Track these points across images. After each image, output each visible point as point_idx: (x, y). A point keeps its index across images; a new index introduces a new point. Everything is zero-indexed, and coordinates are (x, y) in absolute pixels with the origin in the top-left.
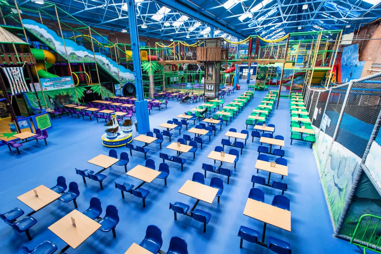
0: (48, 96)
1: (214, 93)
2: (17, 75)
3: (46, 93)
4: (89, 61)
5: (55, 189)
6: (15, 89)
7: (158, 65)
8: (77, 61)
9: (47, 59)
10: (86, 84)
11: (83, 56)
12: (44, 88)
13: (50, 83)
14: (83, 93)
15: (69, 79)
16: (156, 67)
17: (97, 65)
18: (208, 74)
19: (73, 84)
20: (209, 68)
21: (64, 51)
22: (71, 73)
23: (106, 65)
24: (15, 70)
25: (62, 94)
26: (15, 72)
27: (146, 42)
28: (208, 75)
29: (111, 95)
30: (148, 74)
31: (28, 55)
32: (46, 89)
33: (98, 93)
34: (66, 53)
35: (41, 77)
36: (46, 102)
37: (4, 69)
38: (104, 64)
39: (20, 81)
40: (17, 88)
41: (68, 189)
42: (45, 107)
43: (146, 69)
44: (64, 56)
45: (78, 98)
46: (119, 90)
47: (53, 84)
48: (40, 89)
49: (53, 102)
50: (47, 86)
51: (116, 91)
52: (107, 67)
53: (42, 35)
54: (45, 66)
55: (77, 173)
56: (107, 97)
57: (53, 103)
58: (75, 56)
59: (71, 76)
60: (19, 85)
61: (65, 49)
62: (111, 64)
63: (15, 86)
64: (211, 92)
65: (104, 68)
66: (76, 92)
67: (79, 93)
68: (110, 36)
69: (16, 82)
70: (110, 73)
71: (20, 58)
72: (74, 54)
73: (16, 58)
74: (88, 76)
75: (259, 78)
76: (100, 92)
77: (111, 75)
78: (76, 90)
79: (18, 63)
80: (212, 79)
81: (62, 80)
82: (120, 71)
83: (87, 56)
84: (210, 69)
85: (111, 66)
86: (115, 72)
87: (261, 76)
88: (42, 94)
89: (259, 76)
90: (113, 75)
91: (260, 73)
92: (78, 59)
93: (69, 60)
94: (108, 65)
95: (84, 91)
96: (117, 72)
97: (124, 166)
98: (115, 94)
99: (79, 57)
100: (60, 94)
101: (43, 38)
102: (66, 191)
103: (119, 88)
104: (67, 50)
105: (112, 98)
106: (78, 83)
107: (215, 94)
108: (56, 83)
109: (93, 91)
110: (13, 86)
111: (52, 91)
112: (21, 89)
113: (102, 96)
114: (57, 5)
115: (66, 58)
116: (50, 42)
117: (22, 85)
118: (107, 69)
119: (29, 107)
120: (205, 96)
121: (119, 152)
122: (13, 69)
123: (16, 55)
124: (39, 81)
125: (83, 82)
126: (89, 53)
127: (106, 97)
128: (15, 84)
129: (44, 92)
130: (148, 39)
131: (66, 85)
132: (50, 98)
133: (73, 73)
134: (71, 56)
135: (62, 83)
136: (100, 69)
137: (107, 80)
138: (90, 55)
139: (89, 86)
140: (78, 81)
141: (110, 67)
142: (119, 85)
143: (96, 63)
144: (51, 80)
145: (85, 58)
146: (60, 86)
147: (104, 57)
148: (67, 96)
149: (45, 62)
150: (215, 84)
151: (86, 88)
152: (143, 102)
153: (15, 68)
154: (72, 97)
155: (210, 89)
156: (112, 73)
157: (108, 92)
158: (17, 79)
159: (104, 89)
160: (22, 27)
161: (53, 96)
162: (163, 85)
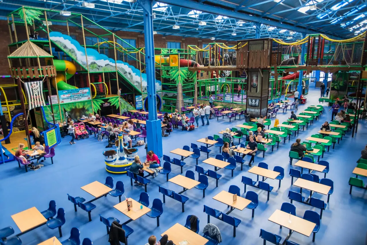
0: (64, 110)
1: (259, 110)
2: (36, 89)
3: (63, 106)
4: (109, 70)
5: (45, 213)
6: (33, 104)
7: (189, 73)
8: (97, 71)
9: (68, 70)
10: (104, 96)
11: (104, 65)
12: (61, 100)
13: (67, 95)
14: (100, 106)
15: (87, 90)
16: (186, 75)
17: (118, 74)
18: (252, 84)
19: (90, 96)
20: (253, 77)
21: (85, 61)
22: (90, 84)
23: (128, 74)
24: (35, 85)
25: (78, 107)
26: (36, 86)
27: (181, 43)
28: (252, 86)
29: (131, 109)
30: (175, 83)
31: (50, 67)
32: (63, 101)
33: (116, 106)
34: (87, 63)
35: (60, 89)
36: (61, 115)
37: (26, 84)
38: (125, 73)
39: (38, 95)
40: (34, 103)
41: (56, 215)
42: (59, 121)
43: (174, 77)
44: (84, 66)
45: (94, 112)
46: (141, 103)
47: (70, 97)
48: (57, 102)
49: (68, 115)
50: (64, 99)
51: (137, 104)
52: (129, 76)
53: (65, 46)
54: (66, 77)
55: (69, 199)
56: (126, 111)
57: (68, 117)
58: (95, 65)
59: (89, 87)
60: (37, 100)
61: (86, 58)
62: (134, 72)
63: (33, 100)
64: (256, 109)
65: (125, 77)
66: (93, 104)
67: (96, 106)
68: (138, 39)
69: (35, 96)
70: (132, 83)
71: (42, 71)
72: (94, 64)
73: (39, 71)
74: (107, 87)
75: (335, 87)
76: (118, 105)
77: (133, 85)
78: (92, 103)
79: (40, 76)
80: (257, 91)
81: (79, 92)
82: (143, 81)
83: (108, 64)
84: (255, 78)
85: (133, 74)
86: (137, 82)
87: (340, 86)
88: (59, 107)
89: (336, 85)
90: (135, 85)
91: (337, 81)
92: (98, 69)
93: (88, 70)
94: (130, 74)
95: (101, 104)
96: (140, 82)
97: (118, 197)
98: (135, 108)
99: (99, 66)
100: (76, 107)
101: (66, 50)
102: (55, 217)
103: (141, 100)
104: (88, 59)
105: (132, 112)
106: (95, 95)
107: (261, 111)
108: (73, 95)
109: (110, 104)
110: (31, 101)
111: (68, 104)
112: (39, 103)
113: (120, 109)
114: (83, 14)
115: (86, 69)
116: (73, 52)
117: (39, 99)
118: (129, 78)
119: (44, 121)
120: (247, 113)
121: (115, 180)
122: (34, 84)
123: (39, 68)
124: (58, 94)
125: (101, 93)
126: (110, 62)
127: (124, 111)
128: (34, 98)
129: (60, 105)
130: (183, 39)
131: (83, 97)
132: (65, 111)
133: (92, 84)
134: (92, 65)
135: (79, 95)
136: (121, 78)
137: (128, 91)
138: (111, 63)
139: (106, 98)
140: (96, 93)
141: (132, 76)
142: (141, 96)
143: (117, 73)
144: (69, 92)
145: (105, 67)
146: (77, 98)
147: (126, 66)
148: (83, 109)
149: (66, 73)
150: (261, 97)
151: (103, 100)
152: (155, 122)
153: (35, 82)
154: (88, 110)
155: (253, 103)
156: (134, 83)
157: (128, 104)
158: (36, 93)
159: (123, 101)
160: (49, 40)
161: (69, 109)
162: (195, 97)
